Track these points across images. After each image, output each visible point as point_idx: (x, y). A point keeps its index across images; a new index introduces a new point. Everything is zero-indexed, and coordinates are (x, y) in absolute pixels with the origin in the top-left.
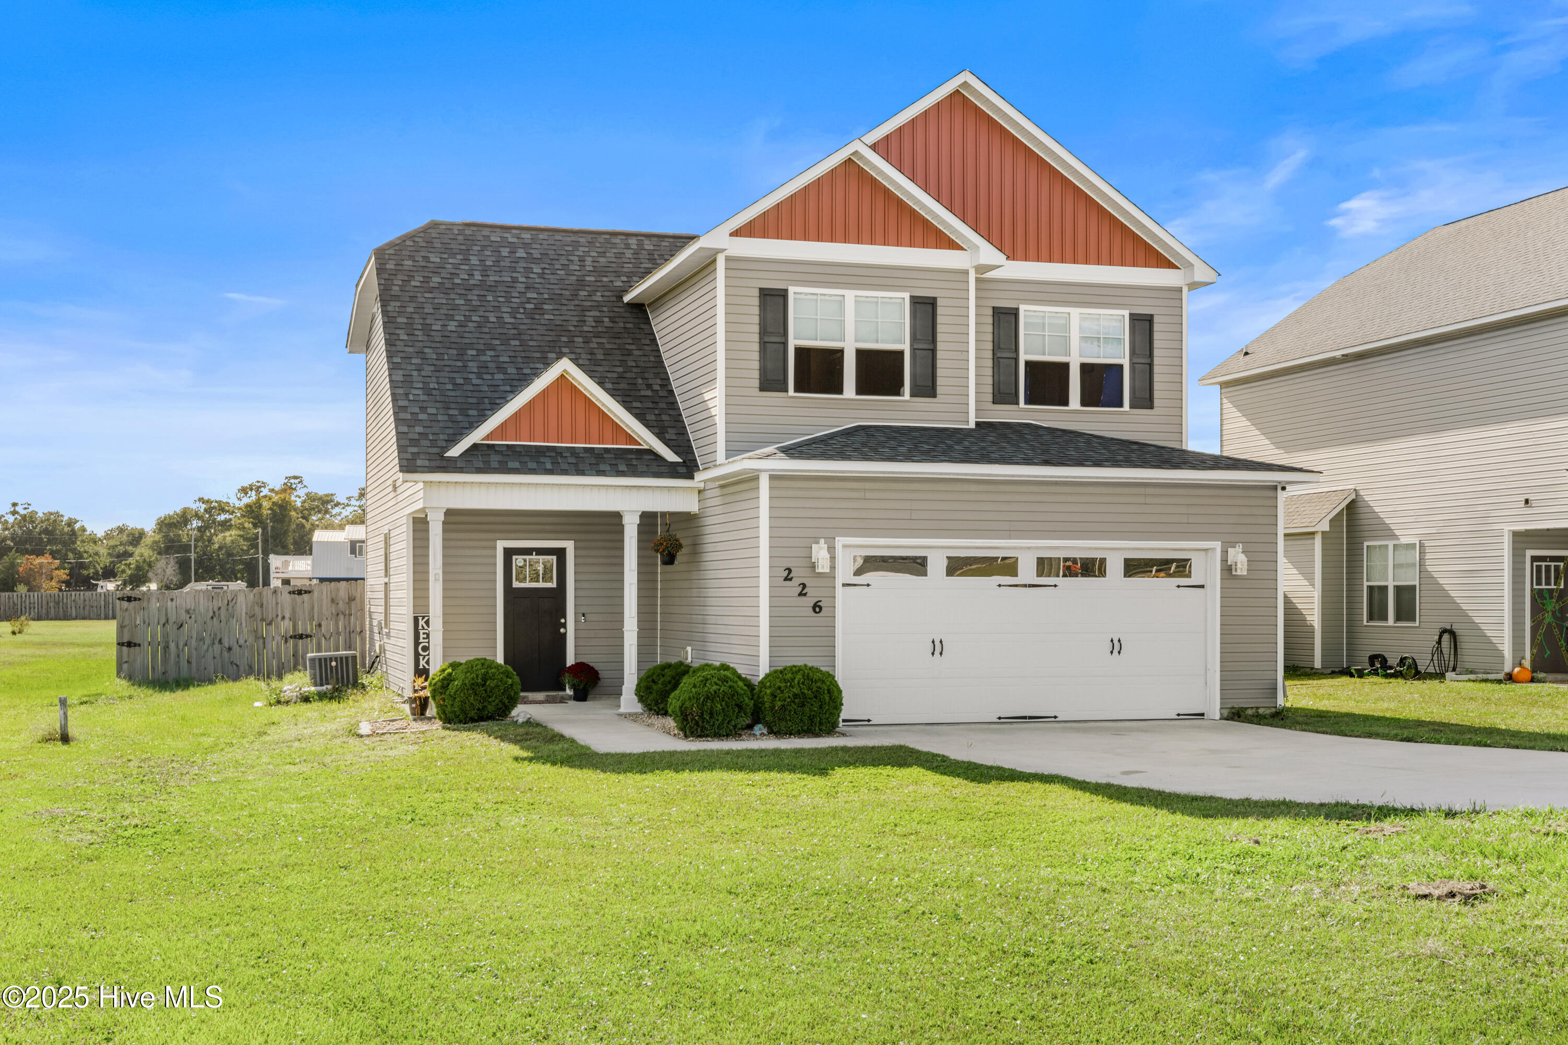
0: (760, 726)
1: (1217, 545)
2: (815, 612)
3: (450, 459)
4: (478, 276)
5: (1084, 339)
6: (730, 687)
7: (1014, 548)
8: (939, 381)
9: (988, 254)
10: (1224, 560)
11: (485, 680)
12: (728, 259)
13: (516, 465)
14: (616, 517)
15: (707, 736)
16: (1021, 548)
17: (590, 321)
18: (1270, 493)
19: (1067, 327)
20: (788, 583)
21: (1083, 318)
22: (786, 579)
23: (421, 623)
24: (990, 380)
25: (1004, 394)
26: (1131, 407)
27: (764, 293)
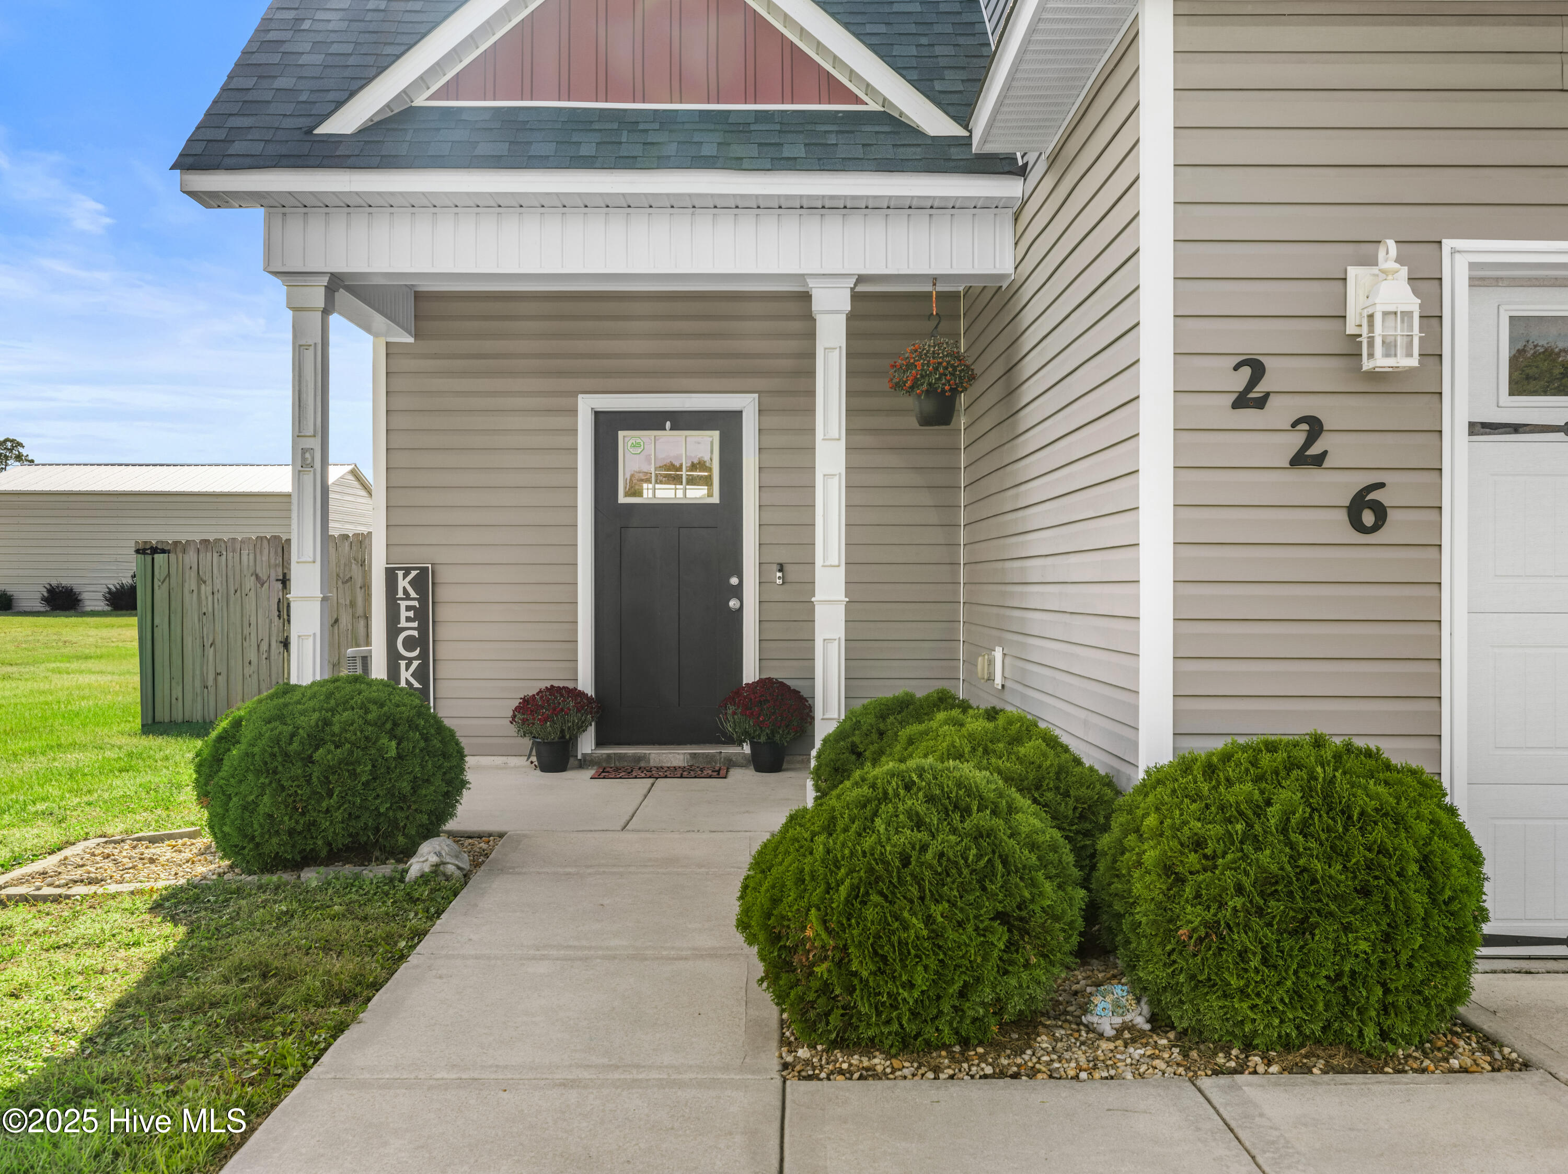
0: (1119, 991)
2: (1357, 525)
6: (979, 835)
11: (316, 741)
15: (870, 1046)
20: (1249, 417)
22: (1242, 401)
23: (403, 583)
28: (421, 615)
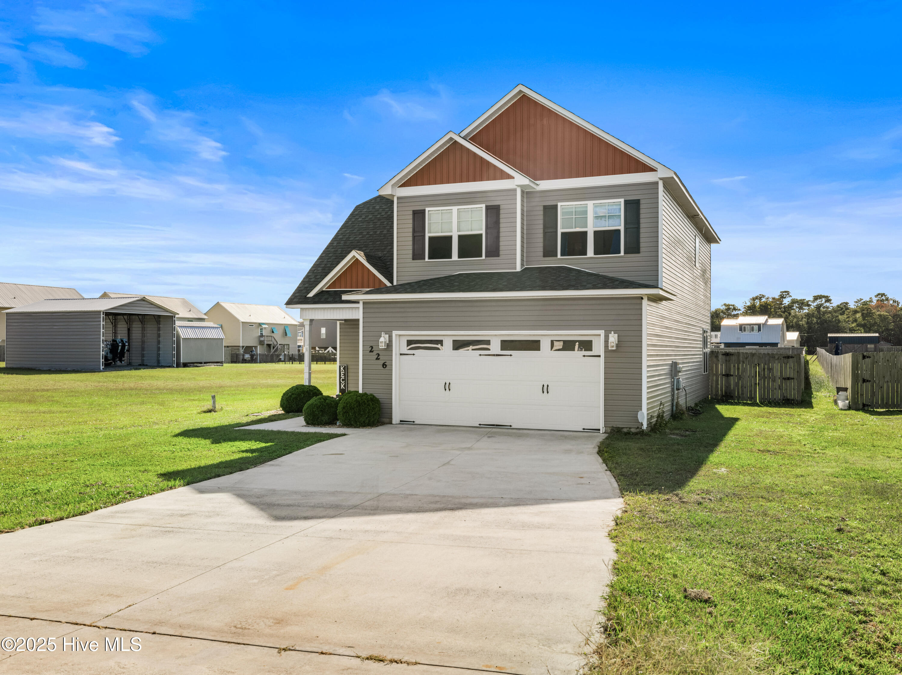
0: (339, 421)
1: (602, 333)
2: (383, 367)
3: (309, 298)
5: (597, 217)
7: (488, 335)
8: (501, 248)
9: (522, 179)
10: (606, 341)
11: (294, 394)
12: (398, 198)
16: (491, 335)
18: (638, 301)
19: (586, 212)
21: (595, 206)
22: (370, 352)
23: (342, 368)
24: (541, 245)
25: (549, 252)
26: (625, 253)
27: (415, 213)
28: (345, 374)
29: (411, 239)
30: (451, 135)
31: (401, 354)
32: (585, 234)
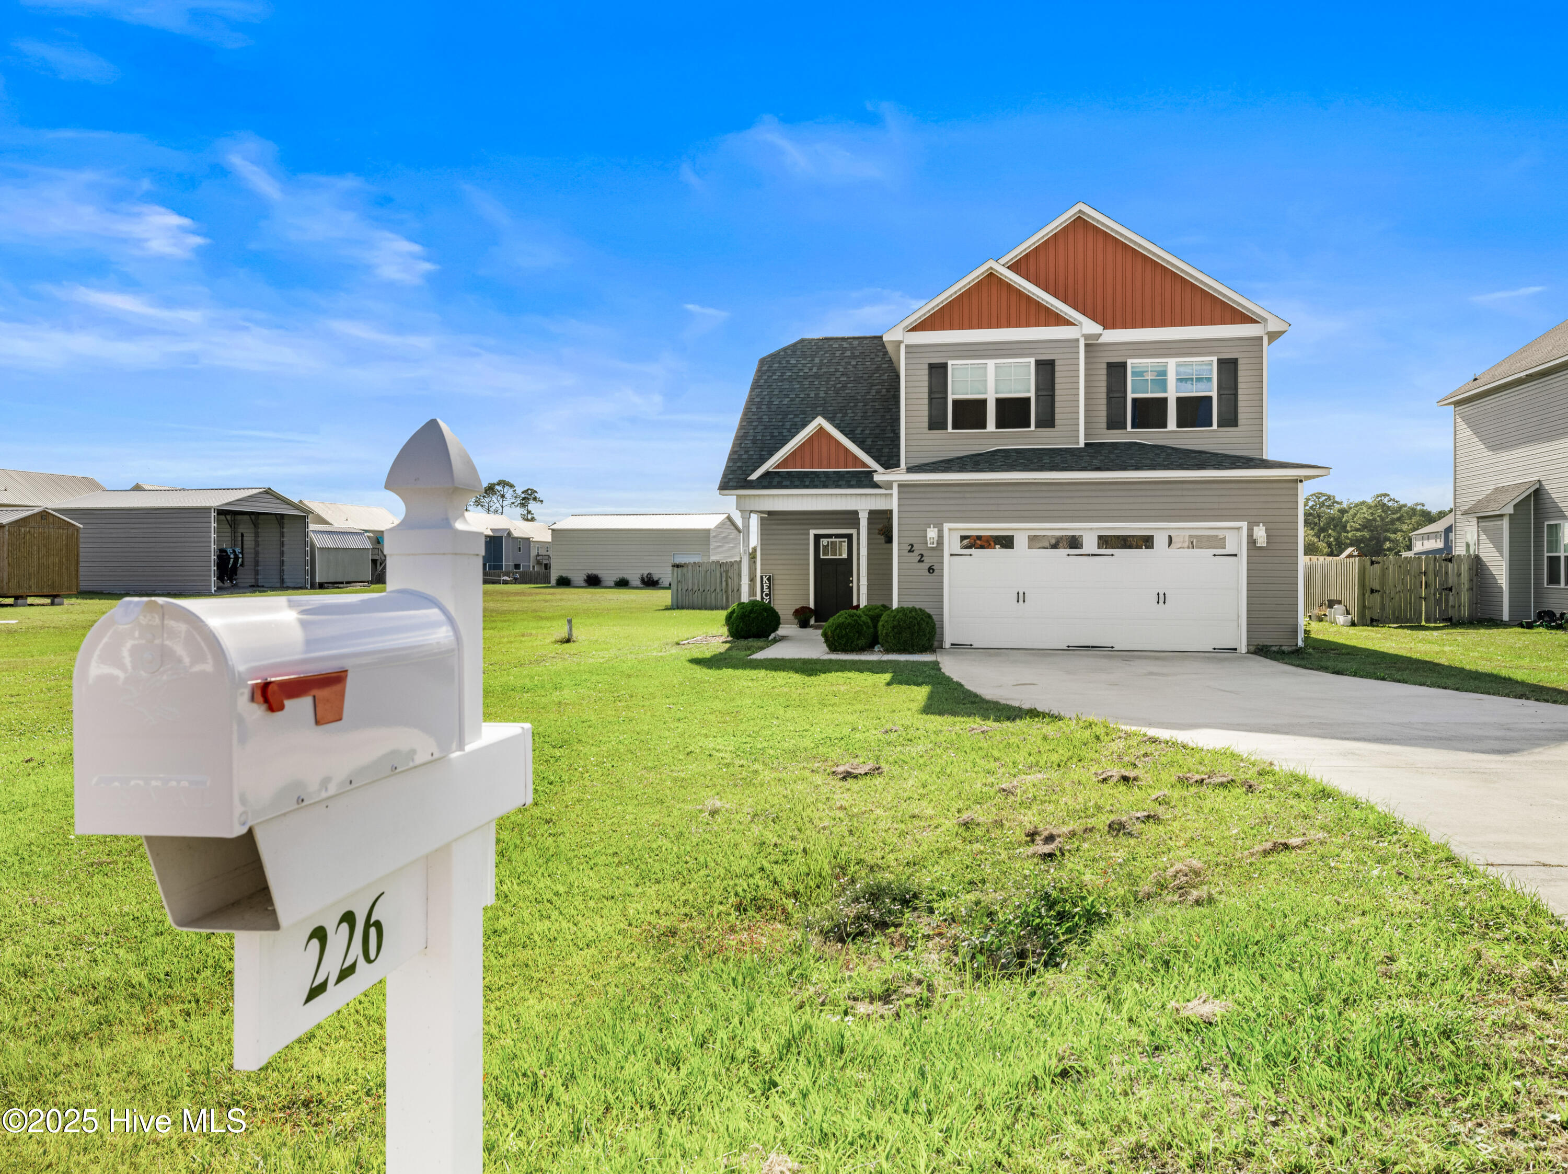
0: (879, 645)
1: (1244, 525)
2: (930, 573)
3: (752, 481)
4: (815, 370)
5: (1180, 380)
7: (1080, 529)
8: (1057, 416)
9: (1090, 327)
10: (1250, 535)
11: (748, 613)
12: (907, 346)
13: (788, 483)
14: (856, 513)
16: (1085, 529)
17: (873, 392)
18: (1292, 485)
19: (1164, 373)
20: (911, 554)
21: (1178, 365)
22: (910, 551)
23: (765, 579)
24: (1104, 413)
25: (1115, 422)
26: (1219, 426)
27: (932, 367)
28: (769, 587)
29: (926, 401)
30: (991, 264)
31: (952, 555)
32: (1165, 400)
